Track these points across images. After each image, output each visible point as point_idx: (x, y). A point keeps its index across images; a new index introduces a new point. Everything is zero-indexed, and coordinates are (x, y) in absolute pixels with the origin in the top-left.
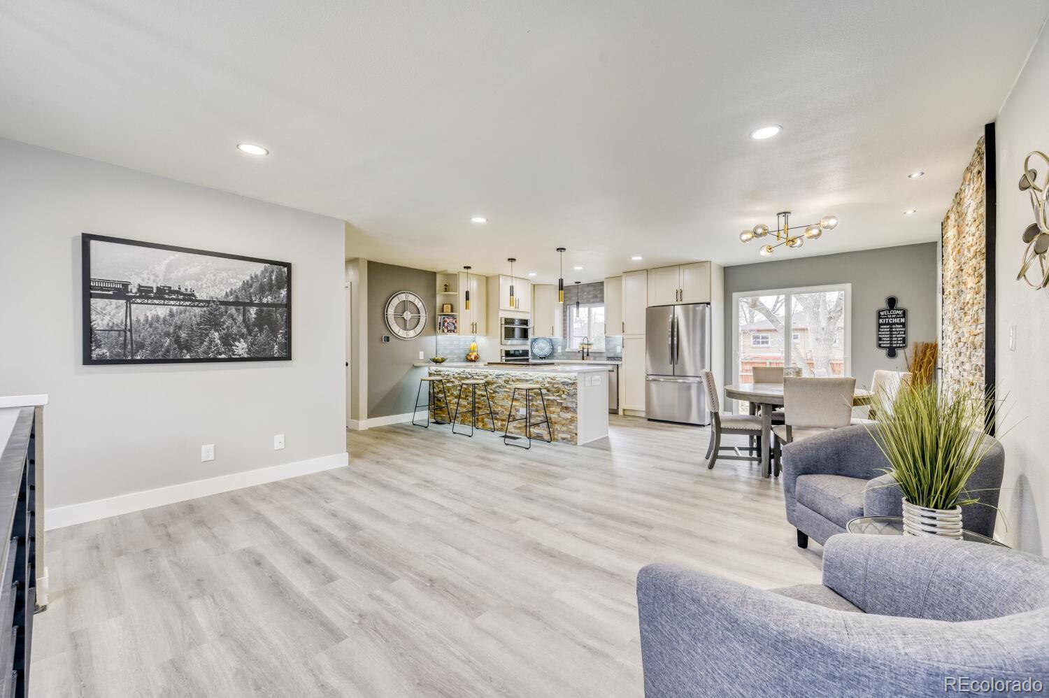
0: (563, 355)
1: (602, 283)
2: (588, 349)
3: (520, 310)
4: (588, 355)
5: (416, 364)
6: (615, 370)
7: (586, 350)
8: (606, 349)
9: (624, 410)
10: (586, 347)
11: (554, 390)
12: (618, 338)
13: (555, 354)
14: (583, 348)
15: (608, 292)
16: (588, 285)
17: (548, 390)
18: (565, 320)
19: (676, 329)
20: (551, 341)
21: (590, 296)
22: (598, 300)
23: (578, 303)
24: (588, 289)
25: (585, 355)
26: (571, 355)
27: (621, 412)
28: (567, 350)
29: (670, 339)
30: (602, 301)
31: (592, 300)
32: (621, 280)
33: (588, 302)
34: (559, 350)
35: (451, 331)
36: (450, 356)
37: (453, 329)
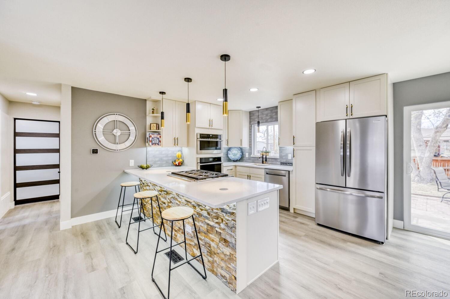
0: (249, 159)
1: (276, 107)
2: (266, 156)
3: (213, 128)
4: (266, 161)
5: (126, 171)
6: (287, 175)
7: (264, 157)
8: (280, 157)
9: (294, 209)
10: (264, 154)
11: (214, 215)
12: (289, 148)
13: (244, 158)
14: (263, 155)
15: (281, 114)
16: (267, 109)
17: (209, 214)
18: (250, 135)
19: (348, 142)
20: (241, 149)
21: (268, 117)
22: (274, 120)
23: (259, 123)
24: (266, 112)
25: (264, 160)
26: (254, 160)
27: (292, 210)
28: (252, 156)
29: (342, 150)
30: (277, 120)
31: (269, 120)
32: (292, 102)
33: (267, 121)
34: (247, 155)
35: (155, 144)
36: (159, 162)
37: (157, 142)
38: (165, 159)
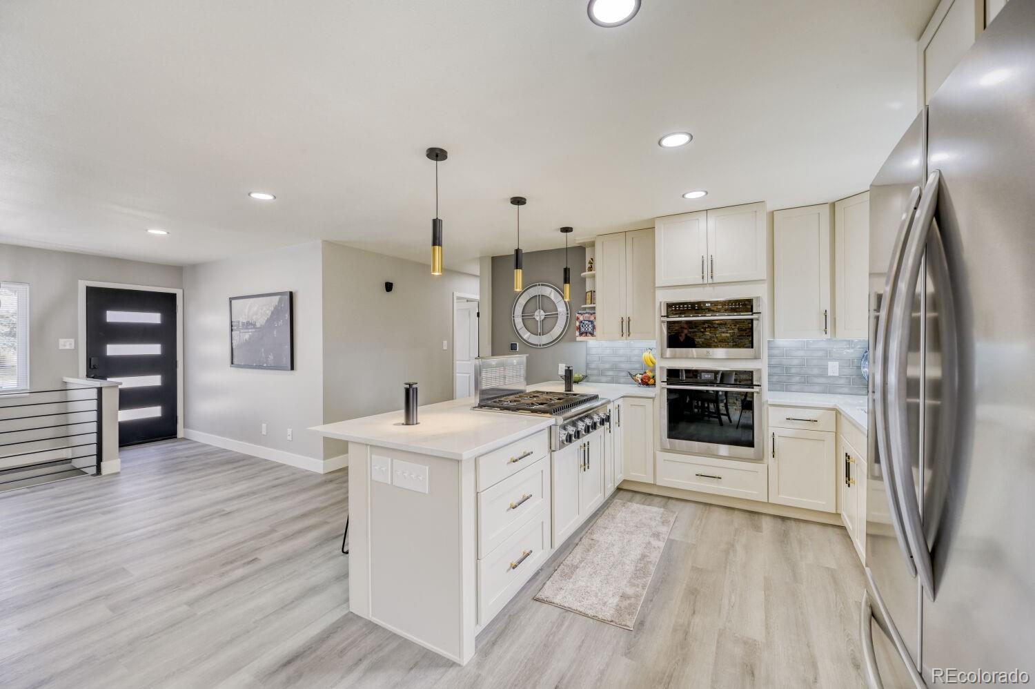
3: (714, 280)
35: (586, 333)
36: (611, 373)
37: (590, 330)
38: (623, 366)
